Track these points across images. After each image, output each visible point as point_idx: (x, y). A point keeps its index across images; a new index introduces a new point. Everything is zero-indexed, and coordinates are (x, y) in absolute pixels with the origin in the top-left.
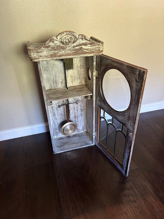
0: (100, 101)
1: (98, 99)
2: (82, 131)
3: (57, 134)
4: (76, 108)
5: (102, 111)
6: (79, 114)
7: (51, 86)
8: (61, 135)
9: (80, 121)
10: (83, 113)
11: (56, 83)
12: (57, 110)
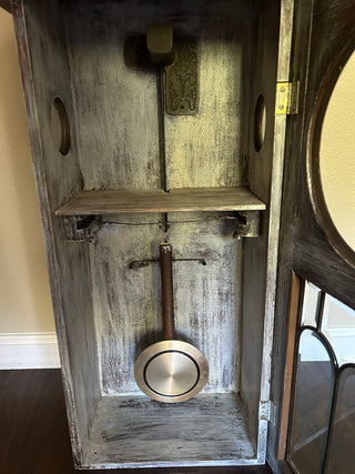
0: (302, 239)
1: (293, 229)
2: (221, 390)
3: (118, 380)
4: (199, 284)
5: (311, 292)
6: (210, 312)
7: (107, 174)
8: (132, 390)
9: (215, 341)
10: (229, 310)
11: (127, 165)
12: (125, 278)
